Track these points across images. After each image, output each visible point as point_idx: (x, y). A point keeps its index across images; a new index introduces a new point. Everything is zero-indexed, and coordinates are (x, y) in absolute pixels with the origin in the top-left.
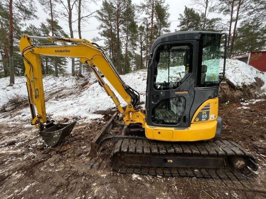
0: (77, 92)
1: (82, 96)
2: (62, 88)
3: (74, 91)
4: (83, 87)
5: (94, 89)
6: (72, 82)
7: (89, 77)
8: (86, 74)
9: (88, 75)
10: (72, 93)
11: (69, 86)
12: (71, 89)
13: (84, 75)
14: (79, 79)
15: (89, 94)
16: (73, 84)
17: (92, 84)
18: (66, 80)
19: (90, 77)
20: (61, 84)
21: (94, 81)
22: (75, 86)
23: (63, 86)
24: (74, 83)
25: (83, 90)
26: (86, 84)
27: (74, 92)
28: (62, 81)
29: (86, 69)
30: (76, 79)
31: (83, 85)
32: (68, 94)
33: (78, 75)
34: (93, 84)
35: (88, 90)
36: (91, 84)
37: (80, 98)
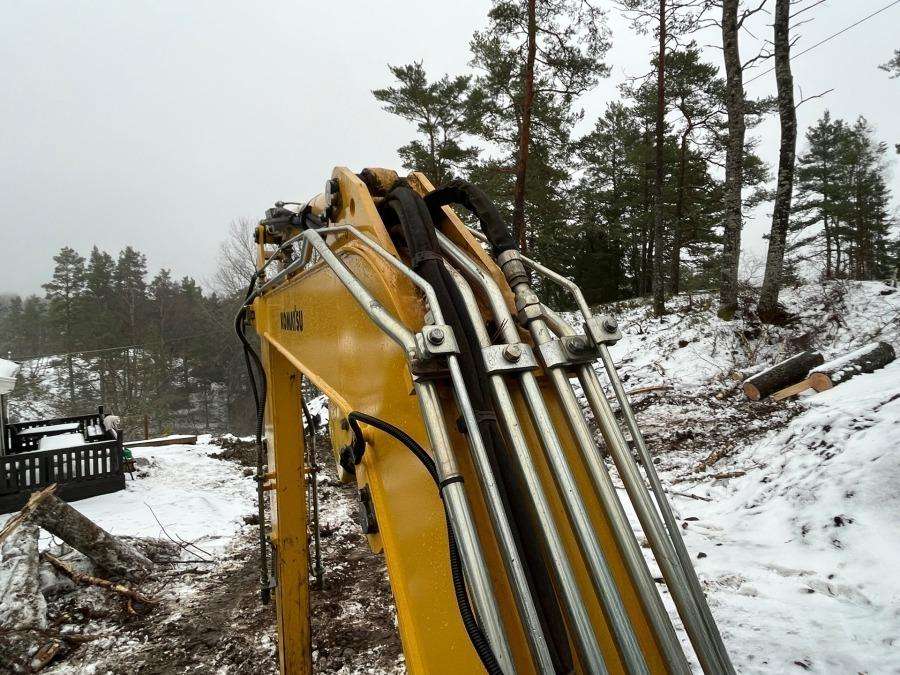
0: (714, 435)
1: (729, 476)
2: (650, 390)
3: (704, 424)
4: (765, 394)
5: (829, 437)
6: (713, 354)
7: (826, 317)
8: (814, 300)
9: (826, 309)
10: (689, 435)
11: (688, 380)
12: (692, 406)
13: (792, 310)
14: (757, 334)
15: (783, 482)
16: (712, 372)
17: (836, 377)
18: (683, 344)
19: (835, 318)
20: (654, 367)
21: (861, 361)
22: (722, 379)
23: (655, 380)
24: (724, 363)
25: (756, 424)
26: (795, 373)
27: (698, 429)
28: (666, 345)
29: (846, 245)
30: (737, 335)
31: (770, 385)
32: (664, 441)
33: (753, 308)
34: (846, 377)
35: (785, 434)
36: (829, 381)
37: (719, 489)
